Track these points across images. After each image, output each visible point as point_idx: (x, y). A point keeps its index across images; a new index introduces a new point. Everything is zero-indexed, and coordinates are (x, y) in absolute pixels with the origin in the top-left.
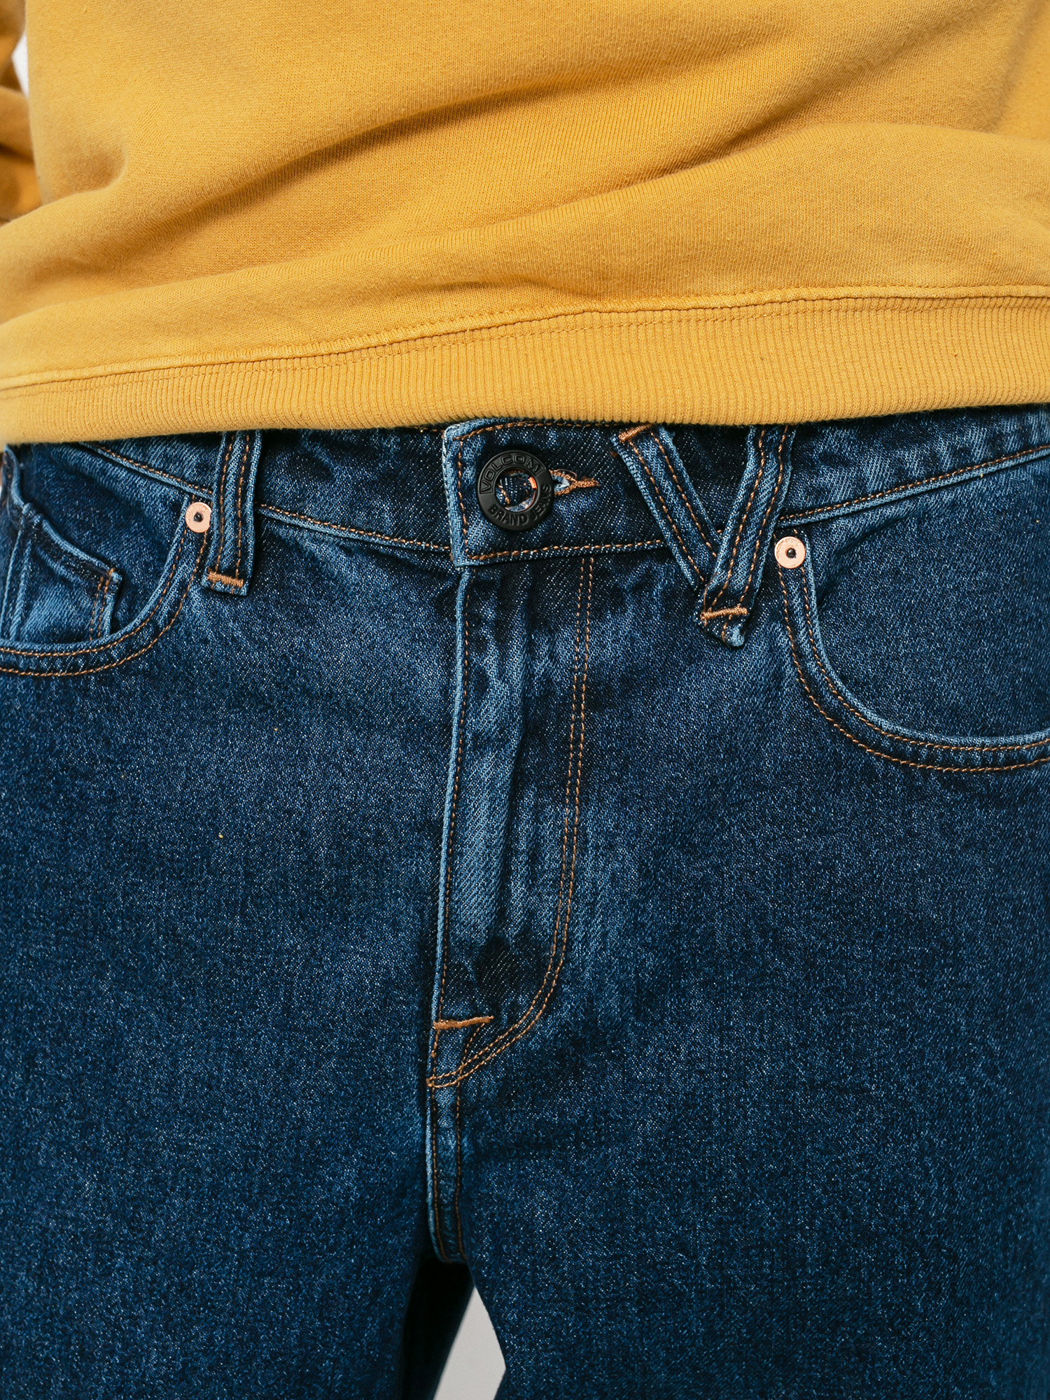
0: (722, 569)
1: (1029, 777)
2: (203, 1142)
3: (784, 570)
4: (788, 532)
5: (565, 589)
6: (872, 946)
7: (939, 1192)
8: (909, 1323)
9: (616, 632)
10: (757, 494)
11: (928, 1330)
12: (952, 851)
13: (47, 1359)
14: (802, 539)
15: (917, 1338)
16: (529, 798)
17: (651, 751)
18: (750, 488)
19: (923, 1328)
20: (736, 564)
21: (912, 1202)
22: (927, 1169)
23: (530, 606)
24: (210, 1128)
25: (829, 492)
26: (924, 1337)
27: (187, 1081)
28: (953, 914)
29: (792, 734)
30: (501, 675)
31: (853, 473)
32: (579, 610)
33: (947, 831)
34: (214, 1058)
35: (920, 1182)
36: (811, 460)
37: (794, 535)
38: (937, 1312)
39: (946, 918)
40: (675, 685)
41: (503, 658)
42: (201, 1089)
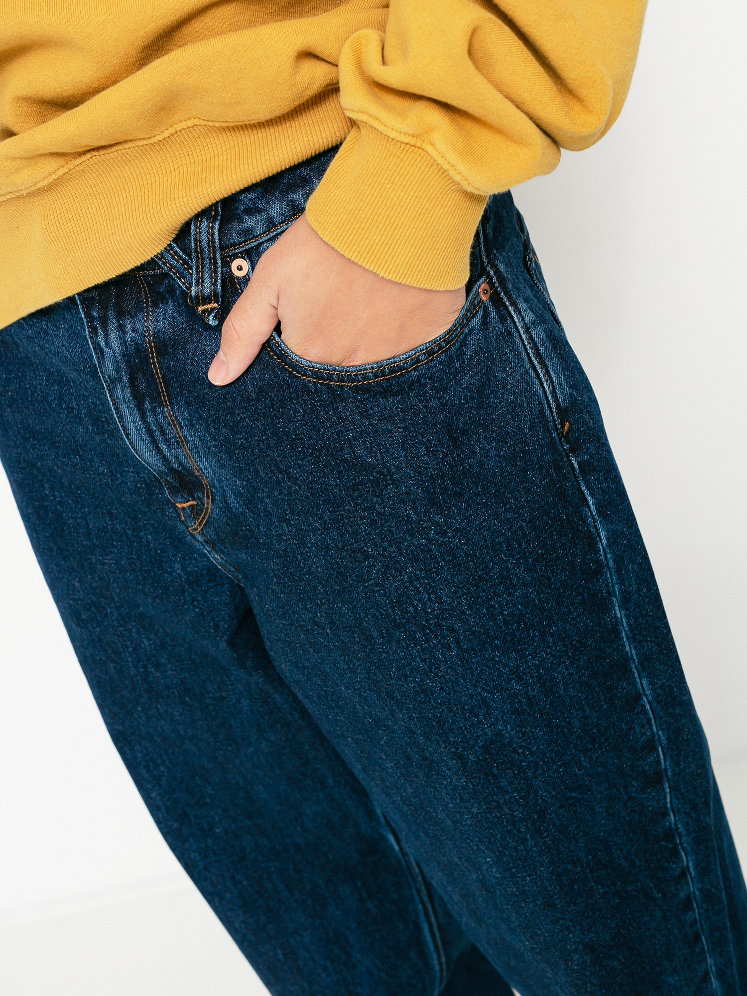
0: (196, 286)
1: (411, 377)
2: (110, 560)
3: (238, 278)
4: (236, 256)
5: (135, 293)
6: (339, 478)
7: (430, 599)
8: (440, 668)
9: (165, 314)
10: (200, 242)
11: (452, 668)
12: (371, 425)
13: (101, 659)
14: (244, 258)
15: (448, 674)
16: (147, 405)
17: (191, 379)
18: (196, 240)
19: (448, 668)
20: (203, 281)
21: (414, 606)
22: (417, 588)
23: (118, 304)
24: (111, 552)
25: (252, 231)
26: (451, 672)
27: (94, 531)
28: (383, 458)
29: (261, 370)
30: (108, 344)
31: (264, 215)
32: (145, 303)
33: (365, 414)
34: (102, 518)
35: (415, 595)
36: (238, 214)
37: (240, 258)
38: (453, 657)
39: (377, 460)
40: (198, 343)
41: (106, 335)
42: (102, 533)
